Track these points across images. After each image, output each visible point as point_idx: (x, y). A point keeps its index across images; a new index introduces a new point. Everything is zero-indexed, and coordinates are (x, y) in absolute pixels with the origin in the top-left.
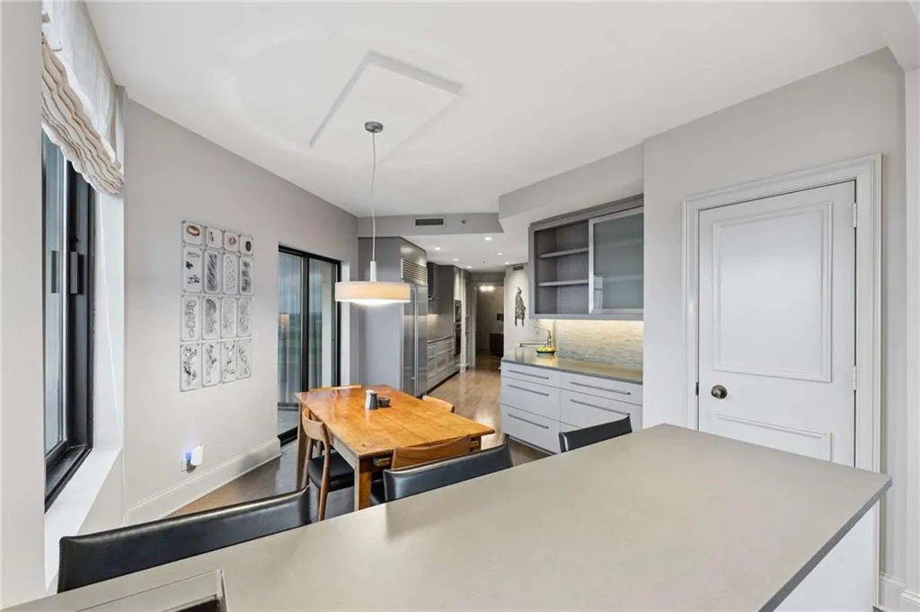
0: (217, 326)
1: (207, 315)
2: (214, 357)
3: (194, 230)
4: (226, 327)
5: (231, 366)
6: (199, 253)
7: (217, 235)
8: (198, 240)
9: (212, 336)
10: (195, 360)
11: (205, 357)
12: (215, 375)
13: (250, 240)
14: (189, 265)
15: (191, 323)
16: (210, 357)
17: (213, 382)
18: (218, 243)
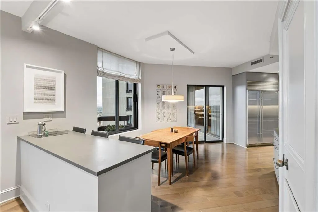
0: (165, 108)
1: (163, 105)
2: (165, 115)
3: (159, 86)
4: (169, 108)
5: (170, 118)
6: (160, 91)
7: (165, 86)
8: (160, 88)
9: (164, 110)
10: (160, 115)
11: (163, 115)
12: (165, 119)
13: (176, 86)
14: (157, 94)
15: (159, 107)
16: (164, 115)
17: (165, 121)
18: (165, 88)
